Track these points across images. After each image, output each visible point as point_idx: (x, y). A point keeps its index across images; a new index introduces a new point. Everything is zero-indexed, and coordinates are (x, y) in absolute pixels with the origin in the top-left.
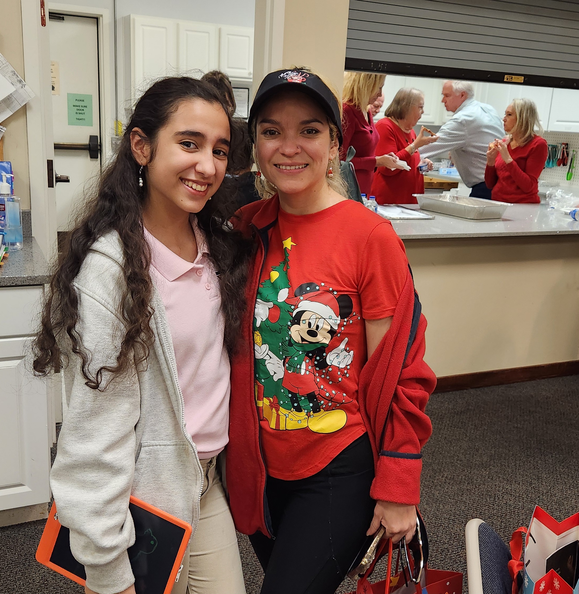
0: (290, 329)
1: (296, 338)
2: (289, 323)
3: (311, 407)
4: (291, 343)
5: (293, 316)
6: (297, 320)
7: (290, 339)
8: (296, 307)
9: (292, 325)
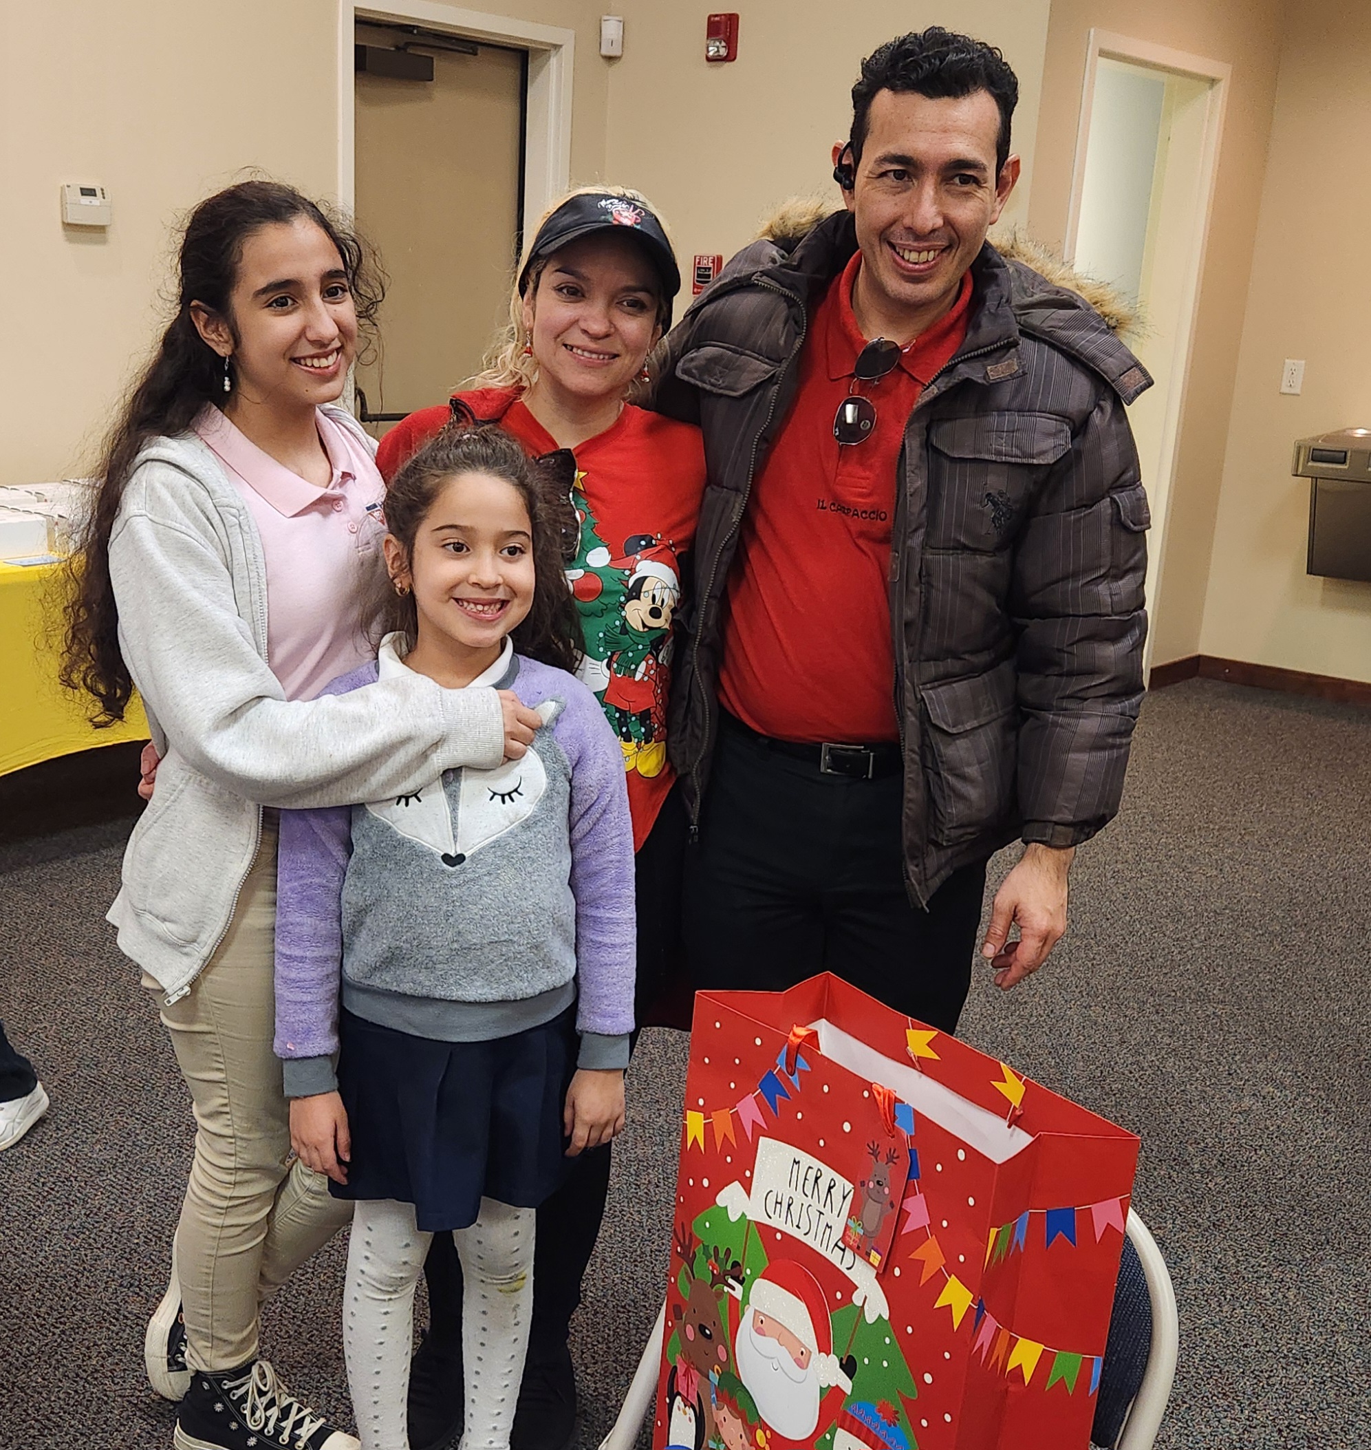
0: (623, 608)
1: (635, 623)
2: (623, 599)
3: (644, 734)
4: (625, 629)
5: (630, 586)
6: (635, 592)
7: (624, 624)
8: (633, 571)
9: (628, 600)
